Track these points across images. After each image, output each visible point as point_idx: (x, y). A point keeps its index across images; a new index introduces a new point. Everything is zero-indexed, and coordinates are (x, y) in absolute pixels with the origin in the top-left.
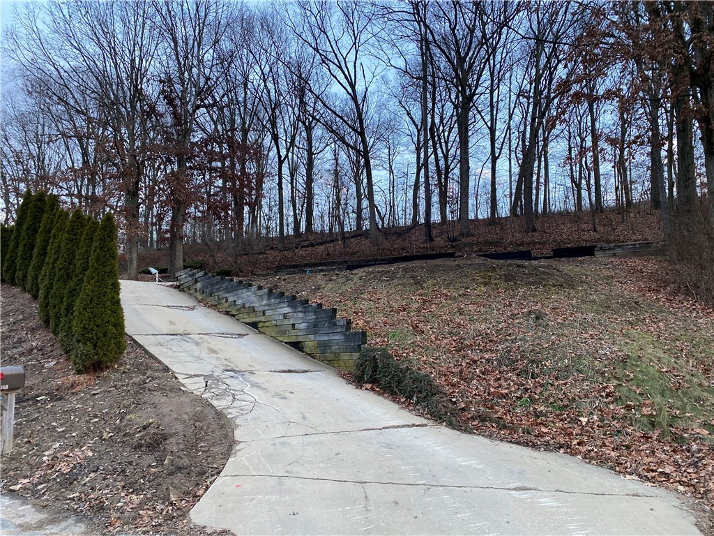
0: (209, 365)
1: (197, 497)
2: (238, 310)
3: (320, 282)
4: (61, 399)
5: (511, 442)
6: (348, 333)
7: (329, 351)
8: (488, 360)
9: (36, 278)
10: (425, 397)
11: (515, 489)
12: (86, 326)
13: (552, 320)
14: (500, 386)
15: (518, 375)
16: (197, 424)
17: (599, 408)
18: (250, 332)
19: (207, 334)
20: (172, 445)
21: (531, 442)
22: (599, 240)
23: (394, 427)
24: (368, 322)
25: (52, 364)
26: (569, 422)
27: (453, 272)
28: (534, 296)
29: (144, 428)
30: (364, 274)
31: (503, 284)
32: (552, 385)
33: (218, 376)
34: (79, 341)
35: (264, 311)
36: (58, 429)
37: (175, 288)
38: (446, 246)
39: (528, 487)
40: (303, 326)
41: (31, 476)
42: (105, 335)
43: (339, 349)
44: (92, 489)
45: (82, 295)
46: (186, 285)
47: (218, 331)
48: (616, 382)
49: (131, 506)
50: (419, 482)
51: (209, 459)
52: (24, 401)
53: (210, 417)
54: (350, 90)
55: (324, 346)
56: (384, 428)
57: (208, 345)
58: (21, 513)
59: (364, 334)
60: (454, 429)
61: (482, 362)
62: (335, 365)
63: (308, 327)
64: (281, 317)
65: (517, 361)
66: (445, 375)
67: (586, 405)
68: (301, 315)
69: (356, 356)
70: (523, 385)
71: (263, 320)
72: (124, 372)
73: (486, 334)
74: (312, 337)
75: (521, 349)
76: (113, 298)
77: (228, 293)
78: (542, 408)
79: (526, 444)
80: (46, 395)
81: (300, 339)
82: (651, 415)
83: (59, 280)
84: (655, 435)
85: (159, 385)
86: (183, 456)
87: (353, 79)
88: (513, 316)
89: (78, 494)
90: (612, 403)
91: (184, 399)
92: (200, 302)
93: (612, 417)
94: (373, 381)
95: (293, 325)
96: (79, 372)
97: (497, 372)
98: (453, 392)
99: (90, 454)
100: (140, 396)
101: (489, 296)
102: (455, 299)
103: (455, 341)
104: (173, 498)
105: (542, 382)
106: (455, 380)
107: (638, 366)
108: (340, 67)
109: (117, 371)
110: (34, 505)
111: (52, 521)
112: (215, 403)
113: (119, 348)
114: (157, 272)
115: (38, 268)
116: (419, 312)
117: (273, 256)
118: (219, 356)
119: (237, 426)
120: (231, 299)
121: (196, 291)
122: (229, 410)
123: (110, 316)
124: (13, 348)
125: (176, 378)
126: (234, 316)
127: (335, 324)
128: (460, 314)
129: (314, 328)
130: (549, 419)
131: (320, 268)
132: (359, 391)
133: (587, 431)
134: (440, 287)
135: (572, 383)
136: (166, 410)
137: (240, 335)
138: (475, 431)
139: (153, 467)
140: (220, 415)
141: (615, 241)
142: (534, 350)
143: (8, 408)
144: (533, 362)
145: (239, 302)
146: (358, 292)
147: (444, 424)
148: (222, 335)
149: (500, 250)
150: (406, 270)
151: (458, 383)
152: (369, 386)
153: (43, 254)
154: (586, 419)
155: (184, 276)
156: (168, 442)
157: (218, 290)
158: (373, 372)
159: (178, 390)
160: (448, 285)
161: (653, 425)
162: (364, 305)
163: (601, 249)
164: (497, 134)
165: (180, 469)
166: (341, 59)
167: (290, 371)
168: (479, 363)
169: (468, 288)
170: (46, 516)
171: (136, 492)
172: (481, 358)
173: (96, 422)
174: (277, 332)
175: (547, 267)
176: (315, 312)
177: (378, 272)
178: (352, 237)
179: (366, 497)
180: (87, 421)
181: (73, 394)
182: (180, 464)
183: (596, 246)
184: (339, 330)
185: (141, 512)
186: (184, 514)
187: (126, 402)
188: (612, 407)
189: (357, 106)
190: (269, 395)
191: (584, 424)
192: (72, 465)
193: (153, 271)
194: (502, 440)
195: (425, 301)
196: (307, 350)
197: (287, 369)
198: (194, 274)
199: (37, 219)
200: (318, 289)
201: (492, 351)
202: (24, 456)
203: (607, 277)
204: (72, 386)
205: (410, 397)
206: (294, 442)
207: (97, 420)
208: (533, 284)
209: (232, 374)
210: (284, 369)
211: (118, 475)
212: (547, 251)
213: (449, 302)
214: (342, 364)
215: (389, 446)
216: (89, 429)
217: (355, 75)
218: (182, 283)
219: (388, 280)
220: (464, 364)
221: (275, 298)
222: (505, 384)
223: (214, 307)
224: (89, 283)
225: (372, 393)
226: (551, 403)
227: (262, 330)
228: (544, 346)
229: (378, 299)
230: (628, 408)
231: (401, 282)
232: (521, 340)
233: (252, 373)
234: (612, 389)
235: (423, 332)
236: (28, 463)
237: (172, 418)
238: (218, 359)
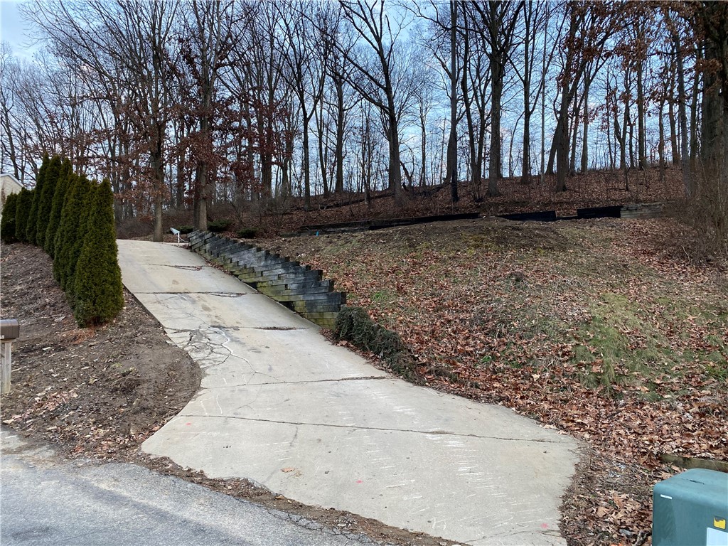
0: (199, 320)
1: (152, 432)
2: (240, 271)
3: (321, 244)
4: (63, 350)
5: (457, 394)
6: (330, 293)
7: (315, 310)
8: (462, 320)
9: (52, 239)
10: (390, 353)
11: (433, 433)
12: (86, 285)
13: (532, 283)
14: (467, 344)
15: (486, 334)
16: (170, 373)
17: (553, 366)
18: (249, 292)
19: (206, 293)
20: (143, 390)
21: (475, 394)
22: (629, 200)
23: (353, 379)
24: (357, 283)
25: (61, 319)
26: (522, 379)
27: (448, 235)
28: (522, 259)
29: (124, 375)
30: (363, 237)
31: (494, 247)
32: (515, 344)
33: (203, 331)
34: (80, 298)
35: (262, 272)
36: (53, 375)
37: (187, 249)
38: (471, 206)
39: (446, 431)
40: (294, 286)
41: (23, 413)
42: (103, 293)
43: (323, 308)
44: (68, 423)
45: (82, 257)
46: (197, 246)
47: (217, 291)
48: (575, 342)
49: (97, 437)
50: (349, 425)
51: (172, 402)
52: (31, 351)
53: (185, 367)
54: (375, 44)
55: (311, 305)
56: (342, 379)
57: (203, 302)
58: (7, 441)
59: (343, 295)
60: (408, 381)
61: (456, 322)
62: (321, 323)
63: (298, 287)
64: (276, 278)
65: (488, 321)
66: (417, 334)
67: (542, 363)
68: (292, 276)
69: (336, 314)
70: (488, 343)
71: (261, 280)
72: (121, 327)
73: (466, 295)
74: (301, 297)
75: (494, 310)
76: (110, 258)
77: (232, 254)
78: (502, 365)
79: (470, 397)
80: (52, 346)
81: (292, 299)
82: (599, 373)
83: (67, 242)
84: (596, 391)
85: (147, 338)
86: (149, 399)
87: (379, 32)
88: (495, 279)
89: (55, 427)
90: (567, 361)
91: (168, 351)
92: (208, 262)
93: (563, 374)
94: (349, 338)
95: (286, 285)
96: (81, 326)
97: (467, 331)
98: (420, 349)
99: (75, 396)
100: (128, 348)
101: (478, 258)
102: (444, 261)
103: (435, 302)
104: (132, 433)
105: (506, 341)
106: (426, 338)
107: (599, 327)
108: (366, 20)
109: (115, 325)
110: (19, 435)
111: (29, 448)
112: (193, 355)
113: (117, 305)
114: (178, 232)
115: (54, 229)
116: (408, 273)
117: (298, 216)
118: (211, 313)
119: (206, 375)
120: (234, 260)
121: (206, 252)
122: (204, 362)
123: (107, 276)
124: (29, 304)
125: (165, 332)
126: (237, 276)
127: (320, 285)
128: (446, 276)
129: (303, 289)
130: (505, 376)
131: (342, 229)
132: (334, 348)
133: (536, 387)
134: (433, 250)
135: (534, 343)
136: (146, 360)
137: (239, 295)
138: (427, 384)
139: (123, 407)
140: (194, 365)
141: (645, 201)
142: (506, 311)
143: (5, 355)
144: (503, 322)
145: (241, 263)
146: (354, 253)
147: (402, 377)
148: (220, 294)
149: (526, 210)
150: (403, 233)
151: (429, 341)
152: (344, 343)
153: (58, 217)
154: (538, 376)
155: (194, 238)
156: (140, 387)
157: (224, 251)
158: (348, 330)
159: (164, 343)
160: (441, 248)
161: (598, 382)
162: (355, 268)
163: (627, 209)
164: (531, 88)
165: (144, 409)
166: (367, 11)
167: (275, 328)
168: (453, 322)
169: (459, 251)
170: (26, 443)
171: (104, 427)
172: (456, 318)
173: (87, 369)
174: (273, 292)
175: (545, 229)
176: (304, 273)
177: (377, 235)
178: (379, 197)
179: (296, 435)
180: (78, 369)
181: (74, 345)
182: (145, 406)
183: (622, 207)
184: (323, 291)
185: (103, 443)
186: (136, 444)
187: (114, 353)
188: (565, 365)
189: (383, 60)
190: (245, 349)
191: (535, 380)
192: (57, 405)
193: (175, 231)
194: (449, 393)
195: (415, 263)
196: (297, 309)
197: (272, 326)
198: (203, 236)
199: (53, 182)
200: (318, 251)
201: (467, 311)
202: (20, 396)
203: (606, 240)
204: (75, 338)
205: (378, 353)
206: (252, 389)
207: (87, 367)
208: (523, 246)
209: (217, 329)
210: (269, 326)
211: (93, 413)
212: (573, 212)
213: (438, 264)
214: (326, 322)
215: (338, 395)
216: (79, 375)
217: (381, 28)
218: (193, 243)
219: (384, 243)
220: (438, 324)
221: (271, 260)
222: (472, 343)
223: (221, 267)
224: (88, 245)
225: (346, 349)
226: (511, 361)
227: (260, 290)
228: (516, 308)
229: (371, 261)
230: (580, 366)
231: (396, 244)
232: (496, 301)
233: (237, 329)
234: (570, 348)
235: (406, 293)
236: (22, 402)
237: (149, 367)
238: (209, 316)
